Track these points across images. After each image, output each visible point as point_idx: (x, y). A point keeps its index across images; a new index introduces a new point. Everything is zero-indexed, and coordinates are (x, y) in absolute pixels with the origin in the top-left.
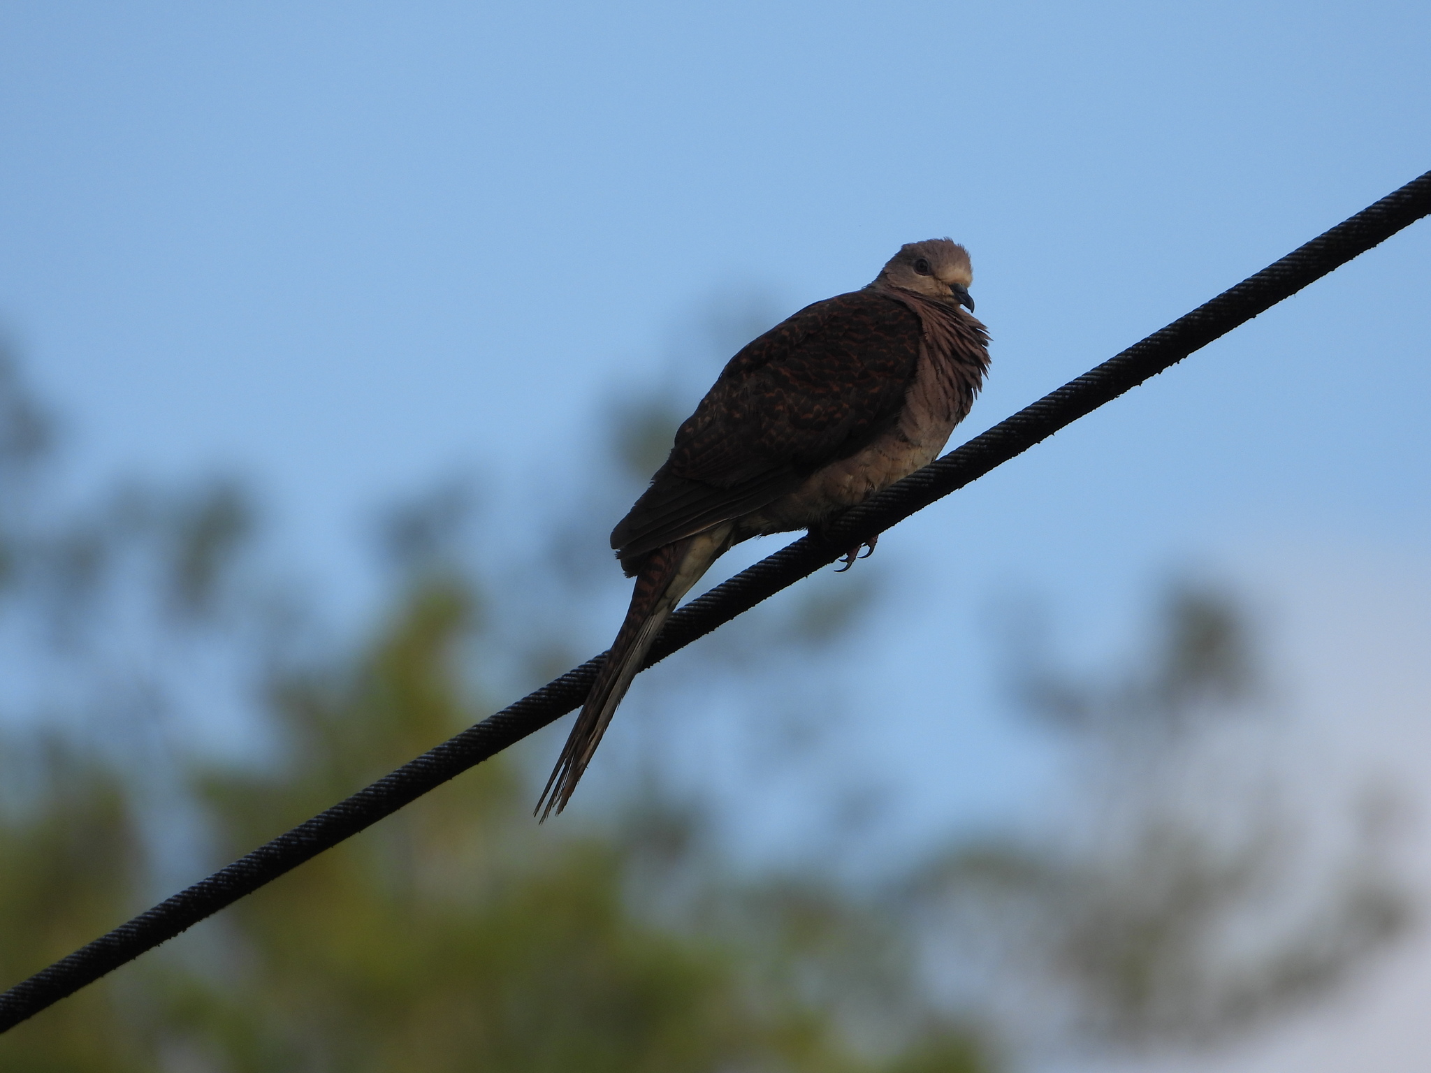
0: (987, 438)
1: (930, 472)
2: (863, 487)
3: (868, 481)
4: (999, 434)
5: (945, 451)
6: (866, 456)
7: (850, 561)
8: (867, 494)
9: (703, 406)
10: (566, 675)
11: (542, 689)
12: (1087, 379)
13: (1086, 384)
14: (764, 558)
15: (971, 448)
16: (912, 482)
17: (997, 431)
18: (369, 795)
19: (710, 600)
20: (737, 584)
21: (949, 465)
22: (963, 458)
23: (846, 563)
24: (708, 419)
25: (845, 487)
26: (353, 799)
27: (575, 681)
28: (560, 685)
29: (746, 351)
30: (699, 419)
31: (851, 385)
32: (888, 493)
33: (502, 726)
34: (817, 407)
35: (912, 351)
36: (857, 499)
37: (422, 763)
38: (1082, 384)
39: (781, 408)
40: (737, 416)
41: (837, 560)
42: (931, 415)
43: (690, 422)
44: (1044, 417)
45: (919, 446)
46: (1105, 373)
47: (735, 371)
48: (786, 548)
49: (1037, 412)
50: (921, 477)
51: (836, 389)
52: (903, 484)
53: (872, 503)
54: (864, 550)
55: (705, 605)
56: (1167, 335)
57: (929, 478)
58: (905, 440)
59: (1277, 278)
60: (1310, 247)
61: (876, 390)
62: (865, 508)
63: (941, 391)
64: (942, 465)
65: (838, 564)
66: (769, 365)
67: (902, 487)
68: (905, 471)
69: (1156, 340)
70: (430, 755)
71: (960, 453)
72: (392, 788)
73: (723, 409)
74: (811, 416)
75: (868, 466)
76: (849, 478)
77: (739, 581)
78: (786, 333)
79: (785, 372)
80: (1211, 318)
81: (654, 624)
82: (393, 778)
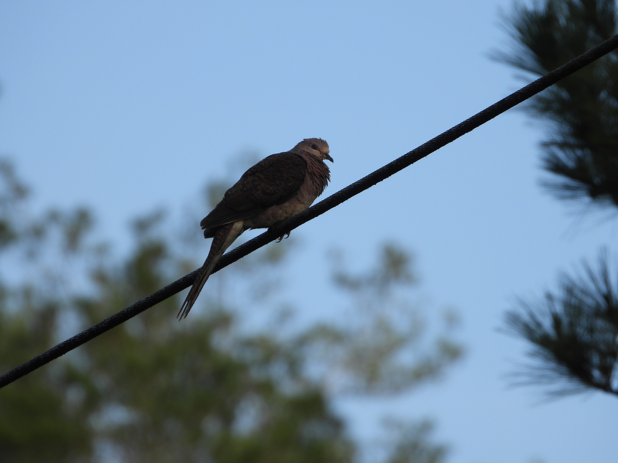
0: (326, 201)
1: (307, 211)
2: (285, 215)
3: (286, 213)
4: (330, 199)
5: (313, 205)
6: (287, 204)
7: (281, 239)
8: (286, 218)
9: (235, 186)
10: (189, 274)
11: (181, 279)
12: (358, 182)
13: (358, 184)
14: (253, 238)
15: (321, 204)
16: (301, 214)
17: (329, 199)
18: (124, 312)
19: (236, 251)
20: (245, 246)
21: (313, 209)
22: (318, 207)
23: (279, 240)
24: (236, 189)
25: (279, 214)
26: (120, 313)
27: (191, 276)
28: (187, 277)
29: (250, 170)
30: (233, 189)
31: (283, 182)
32: (294, 218)
33: (168, 290)
34: (271, 188)
35: (303, 173)
36: (283, 218)
37: (142, 302)
38: (357, 184)
39: (259, 187)
40: (245, 189)
41: (277, 239)
42: (310, 194)
43: (230, 190)
44: (344, 194)
45: (304, 203)
46: (364, 181)
47: (245, 176)
48: (260, 235)
49: (342, 193)
50: (305, 213)
51: (278, 183)
52: (299, 215)
53: (288, 221)
54: (286, 236)
55: (234, 253)
56: (385, 169)
57: (307, 213)
58: (299, 201)
59: (420, 151)
60: (431, 141)
61: (290, 184)
62: (286, 222)
63: (315, 187)
64: (312, 209)
65: (277, 240)
66: (257, 174)
67: (298, 216)
68: (298, 211)
69: (381, 170)
70: (144, 299)
71: (317, 205)
72: (132, 310)
73: (241, 187)
74: (269, 191)
75: (286, 207)
76: (281, 211)
77: (245, 245)
78: (263, 164)
79: (262, 176)
80: (399, 164)
81: (217, 258)
82: (133, 306)
